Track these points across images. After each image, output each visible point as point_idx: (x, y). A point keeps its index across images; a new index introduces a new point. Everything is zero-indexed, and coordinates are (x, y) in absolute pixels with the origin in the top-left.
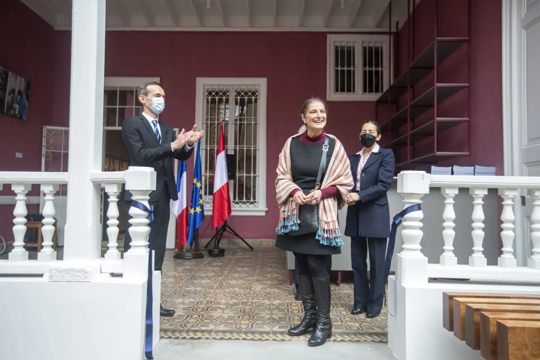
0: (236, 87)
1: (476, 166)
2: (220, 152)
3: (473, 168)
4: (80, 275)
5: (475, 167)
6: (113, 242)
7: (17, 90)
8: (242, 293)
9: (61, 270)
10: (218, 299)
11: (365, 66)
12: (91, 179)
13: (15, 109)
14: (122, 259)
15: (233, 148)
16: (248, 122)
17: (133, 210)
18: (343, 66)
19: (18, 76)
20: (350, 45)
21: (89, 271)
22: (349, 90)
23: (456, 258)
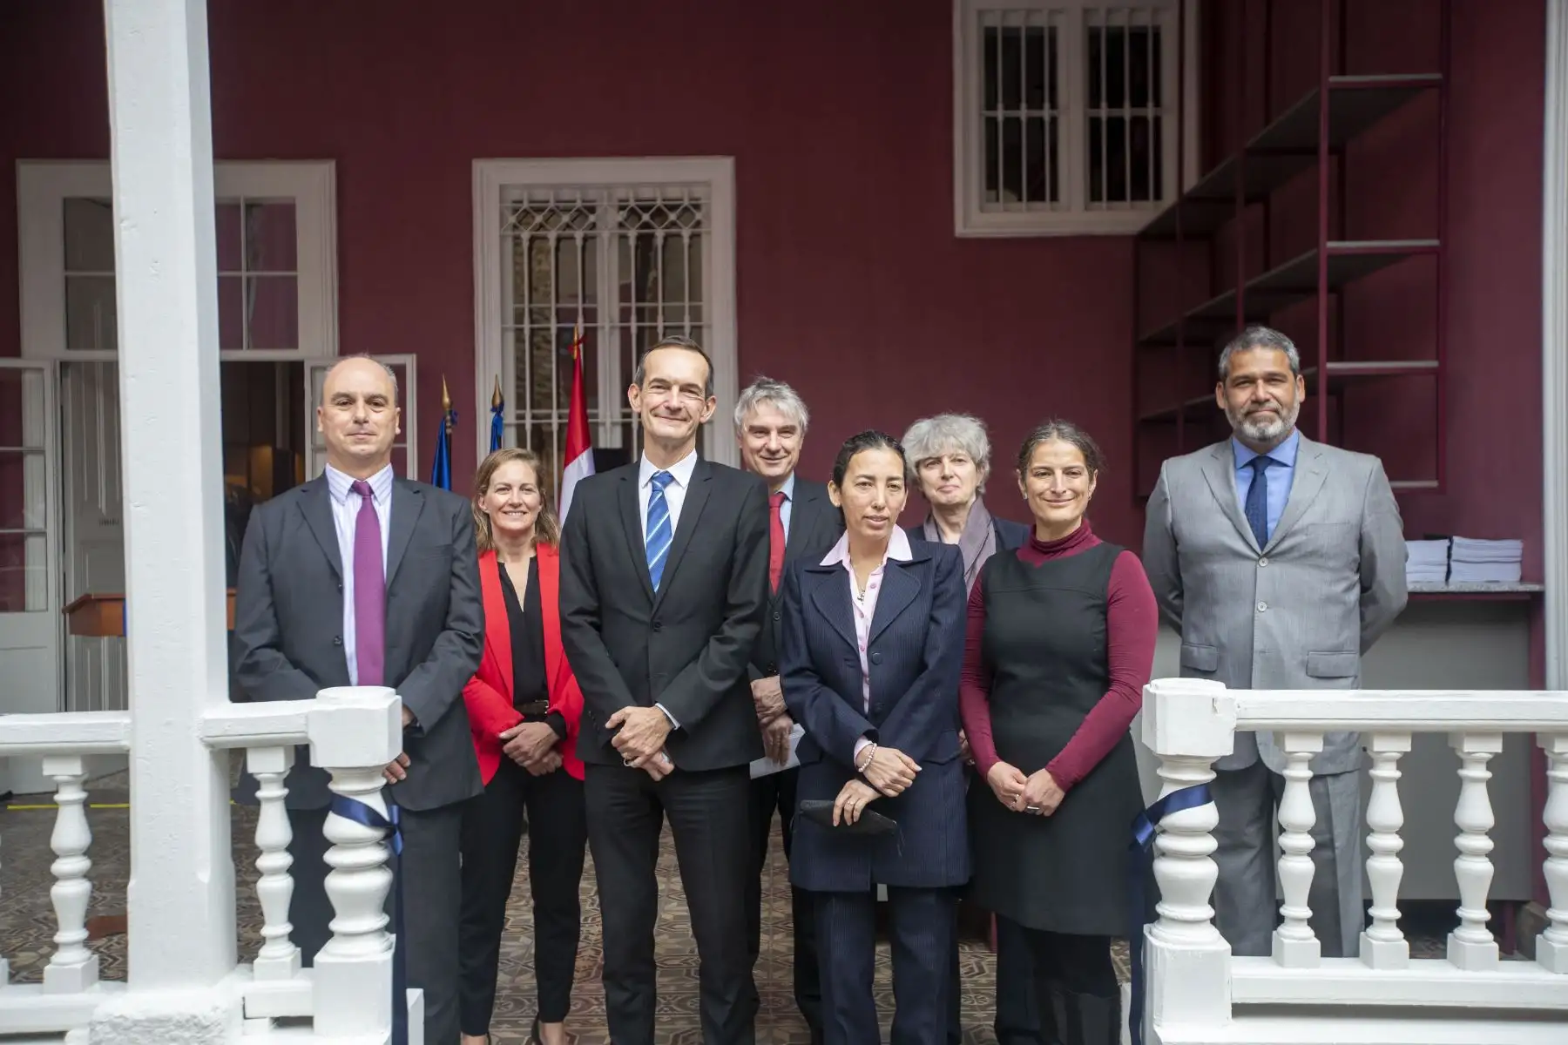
0: (621, 194)
1: (1456, 539)
2: (575, 456)
3: (1446, 543)
4: (187, 1035)
5: (1451, 541)
6: (277, 925)
8: (670, 995)
9: (128, 1024)
10: (595, 1025)
11: (1094, 101)
12: (201, 739)
14: (308, 970)
15: (618, 419)
16: (667, 324)
17: (336, 826)
18: (1012, 103)
20: (1040, 21)
21: (212, 1024)
22: (1036, 195)
23: (1318, 942)
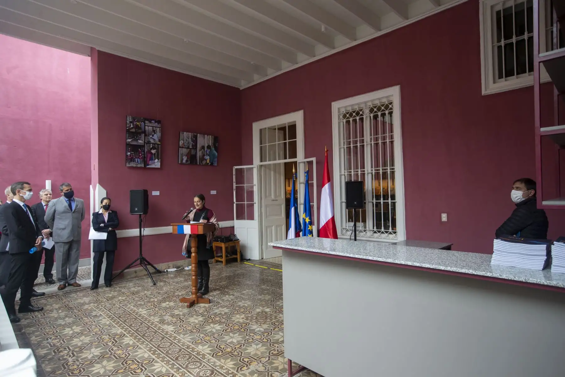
0: (368, 104)
7: (206, 145)
13: (206, 160)
16: (382, 141)
19: (206, 136)
